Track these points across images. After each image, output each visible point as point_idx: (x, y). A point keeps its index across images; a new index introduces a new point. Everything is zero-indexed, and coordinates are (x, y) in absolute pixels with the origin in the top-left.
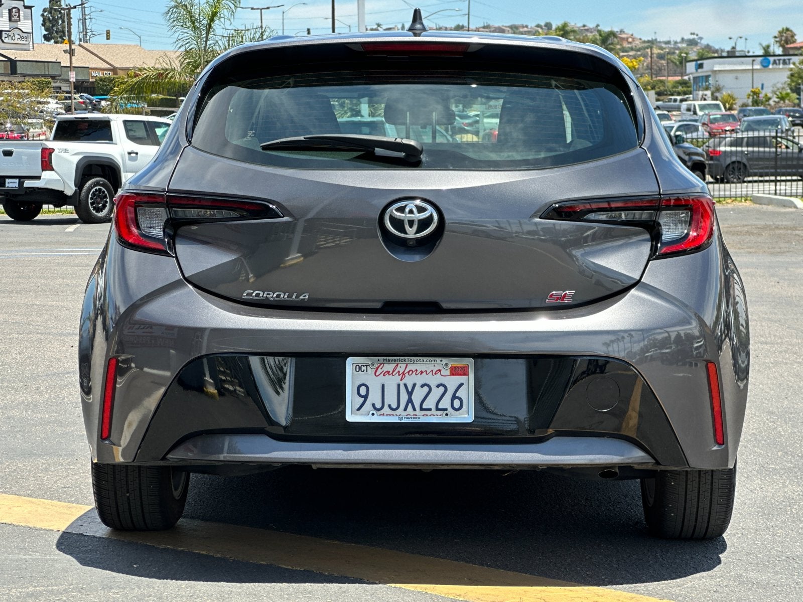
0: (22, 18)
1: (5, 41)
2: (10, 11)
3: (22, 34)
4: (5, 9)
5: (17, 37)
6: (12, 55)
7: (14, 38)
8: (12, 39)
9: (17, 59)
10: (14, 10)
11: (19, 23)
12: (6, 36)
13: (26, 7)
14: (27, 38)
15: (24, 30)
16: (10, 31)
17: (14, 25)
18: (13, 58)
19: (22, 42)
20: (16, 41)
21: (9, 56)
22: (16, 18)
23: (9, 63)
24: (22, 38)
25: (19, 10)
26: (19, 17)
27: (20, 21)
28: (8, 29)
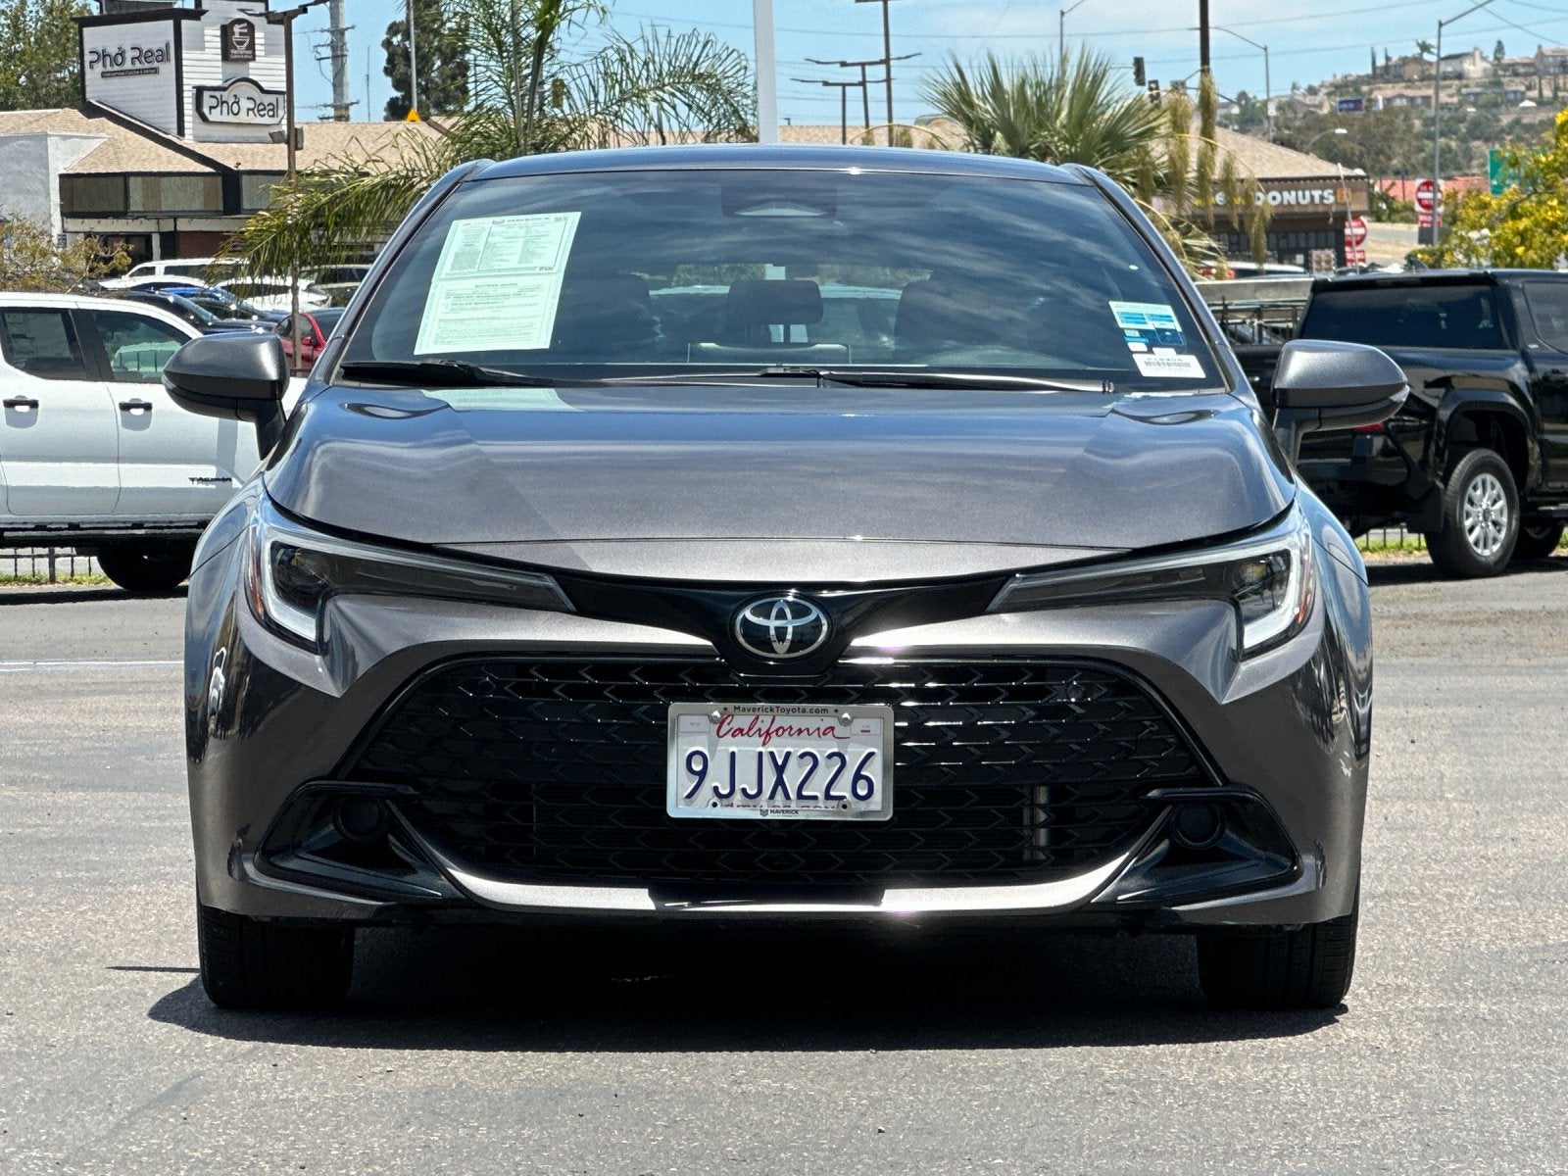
0: (259, 50)
1: (211, 118)
2: (226, 31)
3: (260, 97)
4: (212, 25)
5: (245, 104)
6: (228, 156)
7: (235, 108)
8: (230, 111)
9: (241, 168)
10: (237, 29)
11: (251, 64)
12: (214, 102)
13: (272, 18)
14: (274, 108)
15: (265, 86)
16: (224, 89)
17: (237, 70)
18: (231, 165)
19: (258, 120)
20: (243, 118)
21: (219, 160)
22: (241, 50)
23: (220, 179)
24: (259, 108)
25: (251, 27)
26: (252, 46)
27: (253, 58)
28: (219, 83)
